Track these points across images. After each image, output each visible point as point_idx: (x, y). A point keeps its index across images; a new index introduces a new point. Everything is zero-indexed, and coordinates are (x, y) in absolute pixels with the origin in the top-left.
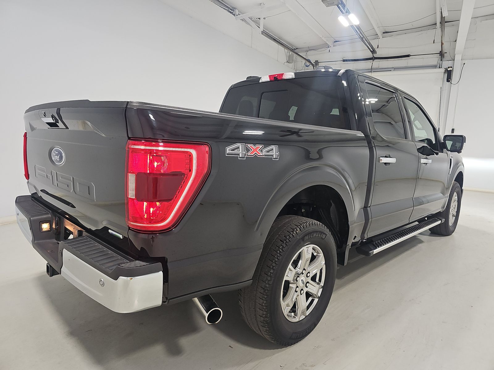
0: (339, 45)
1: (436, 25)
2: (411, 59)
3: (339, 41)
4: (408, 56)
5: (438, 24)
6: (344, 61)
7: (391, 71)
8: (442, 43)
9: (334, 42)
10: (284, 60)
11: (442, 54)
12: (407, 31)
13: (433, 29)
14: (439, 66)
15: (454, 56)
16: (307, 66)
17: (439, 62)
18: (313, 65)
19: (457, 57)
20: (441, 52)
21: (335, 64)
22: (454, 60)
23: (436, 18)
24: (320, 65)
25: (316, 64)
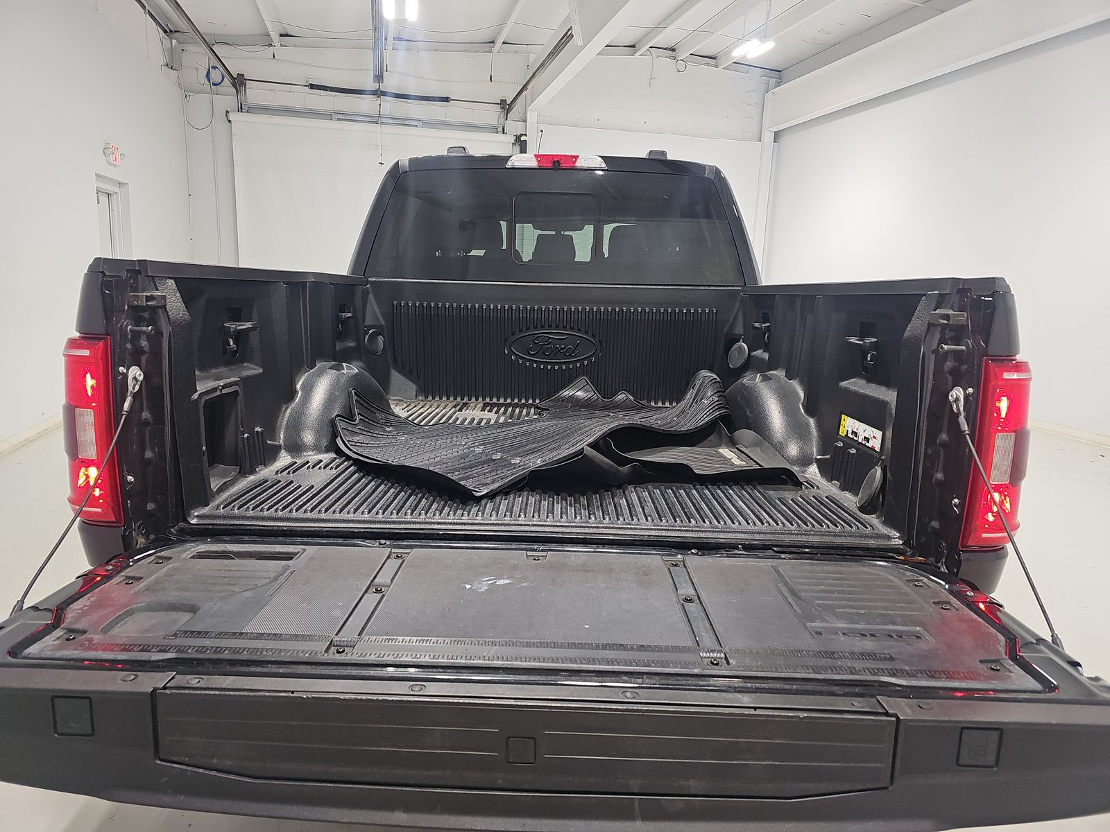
0: (295, 46)
1: (492, 45)
2: (453, 106)
3: (292, 36)
4: (446, 99)
5: (499, 43)
6: (312, 87)
7: (416, 126)
8: (525, 87)
9: (281, 35)
10: (161, 59)
11: (506, 107)
12: (439, 45)
13: (485, 52)
14: (501, 130)
15: (525, 113)
16: (214, 84)
17: (501, 120)
18: (234, 85)
19: (532, 117)
20: (503, 102)
21: (290, 92)
22: (525, 121)
23: (499, 33)
24: (250, 88)
25: (239, 82)
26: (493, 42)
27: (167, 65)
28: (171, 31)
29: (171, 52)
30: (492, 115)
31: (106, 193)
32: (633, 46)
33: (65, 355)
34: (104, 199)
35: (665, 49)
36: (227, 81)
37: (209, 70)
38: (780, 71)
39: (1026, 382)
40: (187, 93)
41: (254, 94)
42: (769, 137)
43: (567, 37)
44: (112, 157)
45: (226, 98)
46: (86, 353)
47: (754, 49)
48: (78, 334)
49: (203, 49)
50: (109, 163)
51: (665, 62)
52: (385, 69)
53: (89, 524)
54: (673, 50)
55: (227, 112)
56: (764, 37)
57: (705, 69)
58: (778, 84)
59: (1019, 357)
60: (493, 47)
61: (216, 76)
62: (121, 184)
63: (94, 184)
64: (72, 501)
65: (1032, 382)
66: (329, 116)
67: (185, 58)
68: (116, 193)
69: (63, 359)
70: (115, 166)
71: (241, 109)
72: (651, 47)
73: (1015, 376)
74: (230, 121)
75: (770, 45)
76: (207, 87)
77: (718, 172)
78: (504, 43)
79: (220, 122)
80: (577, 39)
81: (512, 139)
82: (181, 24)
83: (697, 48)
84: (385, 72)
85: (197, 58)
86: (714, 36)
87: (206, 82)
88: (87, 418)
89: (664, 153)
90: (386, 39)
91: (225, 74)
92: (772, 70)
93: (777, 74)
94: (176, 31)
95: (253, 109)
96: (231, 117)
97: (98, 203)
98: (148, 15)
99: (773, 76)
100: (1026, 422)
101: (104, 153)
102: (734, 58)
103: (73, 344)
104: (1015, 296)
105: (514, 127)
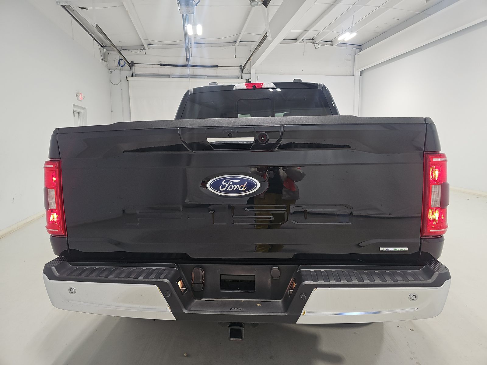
0: (154, 49)
1: (235, 43)
2: (220, 69)
3: (152, 45)
4: (217, 66)
5: (238, 42)
6: (161, 65)
7: (204, 78)
8: (249, 59)
9: (148, 45)
10: (99, 57)
11: (242, 68)
12: (213, 44)
13: (233, 46)
14: (240, 77)
15: (250, 70)
16: (121, 66)
17: (240, 73)
18: (129, 66)
19: (253, 71)
20: (241, 66)
21: (152, 67)
22: (250, 73)
23: (238, 37)
24: (136, 67)
25: (131, 65)
26: (236, 42)
27: (102, 60)
28: (104, 46)
29: (104, 54)
30: (236, 72)
31: (78, 112)
32: (296, 39)
33: (44, 168)
34: (76, 114)
35: (310, 39)
36: (127, 65)
37: (119, 61)
38: (361, 45)
39: (444, 162)
40: (110, 71)
41: (138, 69)
42: (357, 73)
43: (265, 37)
44: (79, 98)
45: (126, 71)
46: (52, 166)
47: (347, 37)
48: (49, 160)
49: (116, 52)
50: (78, 100)
51: (310, 45)
52: (191, 55)
53: (54, 237)
54: (313, 40)
55: (127, 77)
56: (351, 31)
57: (328, 47)
58: (360, 51)
59: (441, 152)
60: (236, 44)
61: (122, 63)
62: (83, 108)
63: (72, 109)
64: (47, 227)
65: (447, 163)
66: (168, 76)
67: (110, 57)
68: (81, 112)
69: (43, 170)
70: (81, 101)
71: (133, 75)
72: (303, 39)
73: (439, 160)
74: (128, 81)
75: (354, 34)
76: (119, 67)
77: (324, 87)
78: (240, 42)
79: (124, 82)
80: (269, 37)
81: (245, 81)
82: (108, 43)
83: (323, 38)
84: (191, 57)
85: (114, 56)
86: (330, 33)
87: (118, 65)
88: (52, 193)
89: (300, 80)
90: (191, 44)
91: (126, 62)
92: (357, 45)
93: (360, 47)
94: (106, 46)
95: (137, 75)
96: (128, 79)
97: (74, 116)
98: (94, 40)
99: (358, 47)
100: (447, 180)
101: (76, 96)
102: (339, 41)
103: (47, 163)
104: (436, 125)
105: (246, 76)
